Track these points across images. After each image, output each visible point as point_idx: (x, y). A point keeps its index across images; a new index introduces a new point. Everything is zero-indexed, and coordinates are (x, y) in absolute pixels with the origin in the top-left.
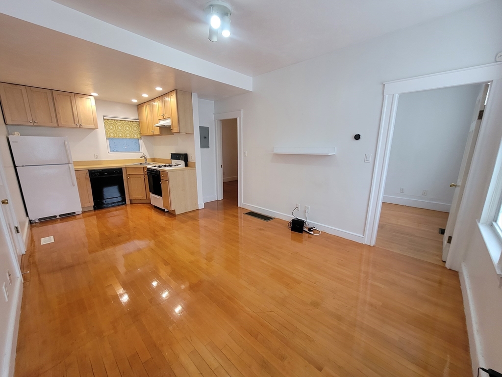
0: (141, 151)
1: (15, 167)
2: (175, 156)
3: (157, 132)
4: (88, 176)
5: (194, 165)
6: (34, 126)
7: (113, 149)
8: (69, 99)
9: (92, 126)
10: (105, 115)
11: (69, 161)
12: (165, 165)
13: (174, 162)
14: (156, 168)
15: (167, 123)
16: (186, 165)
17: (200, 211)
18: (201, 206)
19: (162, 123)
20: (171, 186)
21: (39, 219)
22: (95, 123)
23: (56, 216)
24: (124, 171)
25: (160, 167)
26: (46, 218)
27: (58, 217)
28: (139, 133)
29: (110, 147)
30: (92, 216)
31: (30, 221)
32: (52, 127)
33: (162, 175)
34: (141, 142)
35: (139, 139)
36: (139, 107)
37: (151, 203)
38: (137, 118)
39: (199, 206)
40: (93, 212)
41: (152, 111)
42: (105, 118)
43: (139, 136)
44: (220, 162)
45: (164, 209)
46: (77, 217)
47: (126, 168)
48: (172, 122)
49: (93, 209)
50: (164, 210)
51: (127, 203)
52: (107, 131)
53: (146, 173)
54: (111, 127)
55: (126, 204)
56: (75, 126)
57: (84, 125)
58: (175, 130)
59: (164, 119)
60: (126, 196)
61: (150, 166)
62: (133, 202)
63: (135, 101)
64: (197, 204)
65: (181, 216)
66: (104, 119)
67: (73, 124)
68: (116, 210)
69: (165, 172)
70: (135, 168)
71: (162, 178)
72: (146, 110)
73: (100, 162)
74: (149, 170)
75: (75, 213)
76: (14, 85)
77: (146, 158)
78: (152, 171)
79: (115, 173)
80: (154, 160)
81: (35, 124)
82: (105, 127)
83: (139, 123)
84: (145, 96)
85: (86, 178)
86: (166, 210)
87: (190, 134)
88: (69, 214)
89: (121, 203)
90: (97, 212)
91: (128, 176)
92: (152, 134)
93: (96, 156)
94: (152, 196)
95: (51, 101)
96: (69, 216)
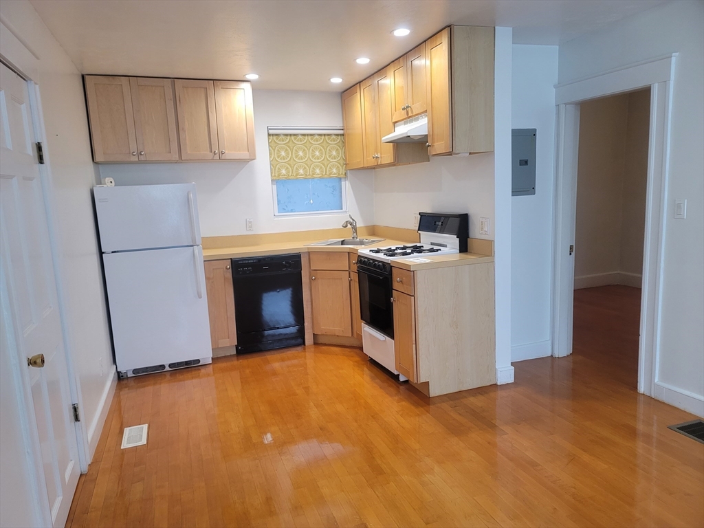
0: (344, 209)
1: (101, 253)
2: (430, 222)
3: (387, 156)
4: (229, 275)
5: (488, 250)
6: (139, 162)
7: (284, 206)
8: (203, 96)
9: (244, 154)
10: (271, 125)
11: (194, 239)
12: (404, 248)
13: (427, 239)
14: (381, 256)
15: (417, 128)
16: (464, 248)
17: (501, 393)
18: (505, 375)
19: (402, 130)
20: (420, 311)
21: (135, 371)
22: (250, 147)
23: (163, 367)
24: (304, 261)
25: (391, 253)
26: (146, 369)
27: (167, 368)
28: (342, 162)
29: (279, 202)
31: (119, 373)
32: (170, 162)
33: (396, 278)
34: (346, 186)
35: (340, 179)
36: (346, 95)
37: (361, 348)
38: (339, 124)
39: (499, 375)
41: (376, 102)
42: (271, 132)
43: (342, 171)
44: (566, 235)
45: (396, 373)
46: (203, 371)
47: (309, 252)
48: (432, 124)
49: (235, 353)
50: (396, 377)
51: (307, 342)
52: (274, 162)
53: (355, 268)
54: (283, 153)
55: (304, 343)
56: (210, 156)
57: (229, 154)
58: (439, 146)
59: (409, 117)
60: (306, 324)
61: (365, 251)
62: (321, 340)
63: (337, 81)
64: (491, 368)
65: (445, 406)
66: (269, 135)
67: (209, 153)
68: (283, 360)
69: (406, 269)
70: (329, 254)
71: (396, 285)
72: (362, 103)
73: (257, 239)
74: (364, 263)
75: (198, 361)
76: (111, 78)
77: (355, 229)
78: (369, 264)
79: (285, 266)
80: (373, 231)
81: (142, 158)
82: (270, 154)
83: (343, 137)
84: (363, 61)
85: (225, 279)
86: (402, 378)
87: (483, 155)
88: (187, 363)
89: (293, 342)
91: (313, 272)
92: (372, 162)
93: (249, 225)
94: (368, 331)
95: (170, 104)
96: (186, 368)
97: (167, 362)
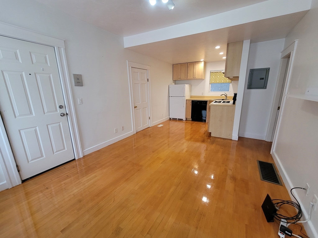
0: (229, 91)
1: (169, 96)
8: (193, 66)
9: (203, 78)
10: (211, 70)
16: (234, 103)
21: (172, 118)
23: (177, 119)
24: (208, 103)
26: (174, 118)
29: (211, 89)
30: (190, 123)
32: (185, 80)
34: (231, 85)
35: (230, 83)
39: (233, 137)
40: (191, 122)
42: (211, 72)
43: (230, 81)
44: (277, 103)
46: (183, 121)
47: (210, 101)
49: (191, 120)
51: (206, 122)
52: (211, 79)
54: (214, 77)
57: (197, 78)
60: (207, 117)
63: (224, 58)
67: (193, 78)
73: (204, 97)
75: (183, 119)
76: (177, 64)
77: (226, 96)
79: (203, 103)
81: (181, 79)
82: (210, 77)
84: (221, 54)
85: (190, 104)
88: (181, 119)
89: (203, 121)
90: (193, 122)
93: (203, 94)
95: (186, 68)
96: (181, 120)
97: (177, 118)
